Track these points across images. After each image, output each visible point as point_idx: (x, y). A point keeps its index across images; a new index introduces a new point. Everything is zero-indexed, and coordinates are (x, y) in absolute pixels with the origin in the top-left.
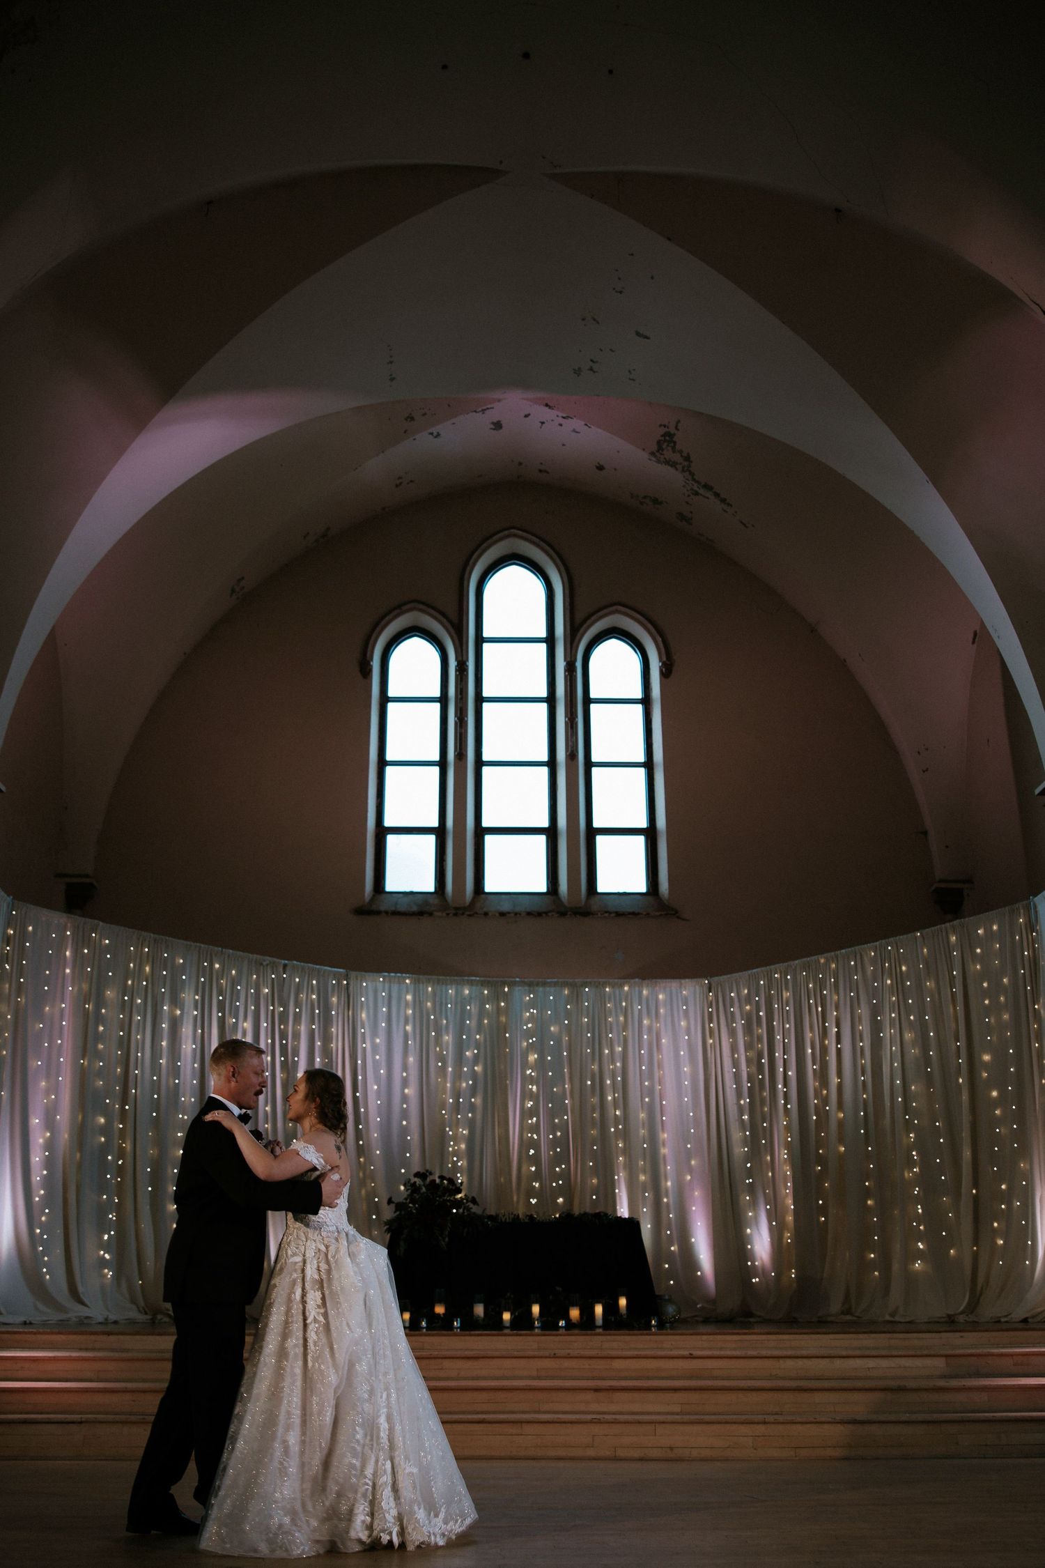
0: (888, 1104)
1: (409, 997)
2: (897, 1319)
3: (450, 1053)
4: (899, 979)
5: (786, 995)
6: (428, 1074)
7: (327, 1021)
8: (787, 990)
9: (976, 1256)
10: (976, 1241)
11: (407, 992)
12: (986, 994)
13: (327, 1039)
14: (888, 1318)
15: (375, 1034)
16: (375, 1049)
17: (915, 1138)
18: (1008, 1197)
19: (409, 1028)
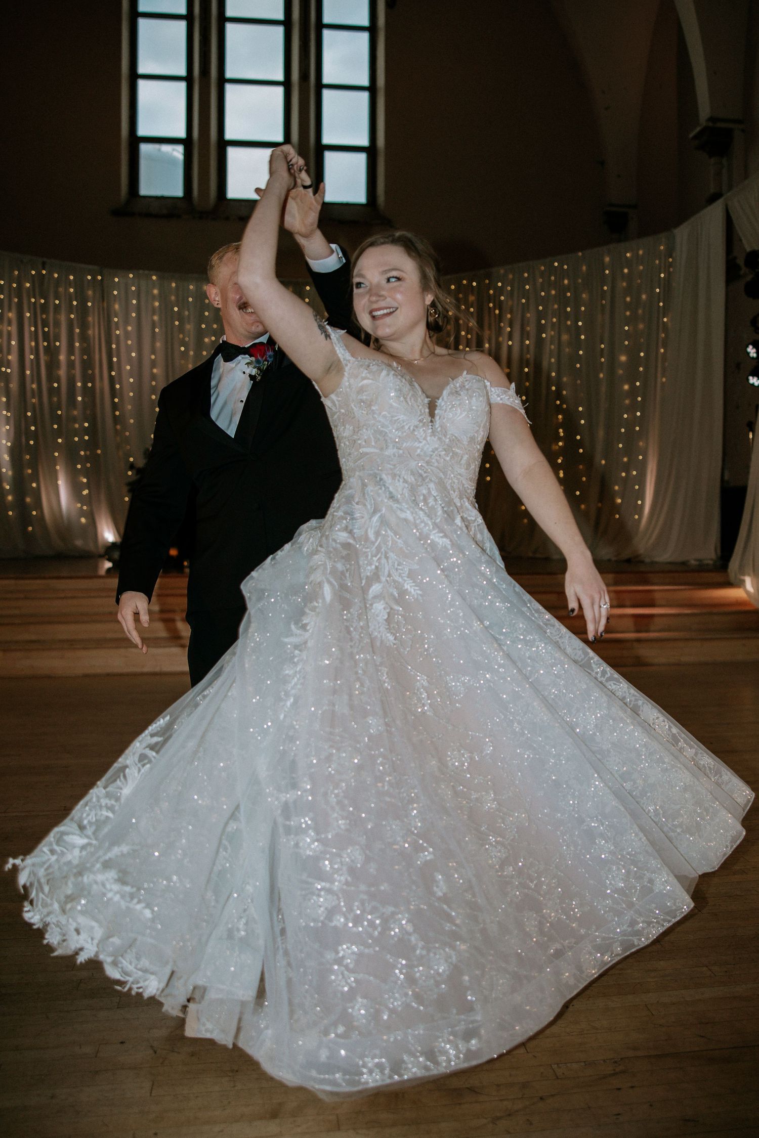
0: (544, 392)
1: (156, 292)
2: (538, 555)
3: (190, 339)
4: (562, 290)
5: (472, 298)
6: (173, 359)
7: (83, 311)
8: (473, 294)
9: (599, 511)
10: (601, 500)
11: (154, 287)
12: (628, 306)
13: (84, 326)
14: (531, 555)
15: (127, 322)
16: (127, 335)
17: (564, 418)
18: (627, 468)
19: (156, 318)
